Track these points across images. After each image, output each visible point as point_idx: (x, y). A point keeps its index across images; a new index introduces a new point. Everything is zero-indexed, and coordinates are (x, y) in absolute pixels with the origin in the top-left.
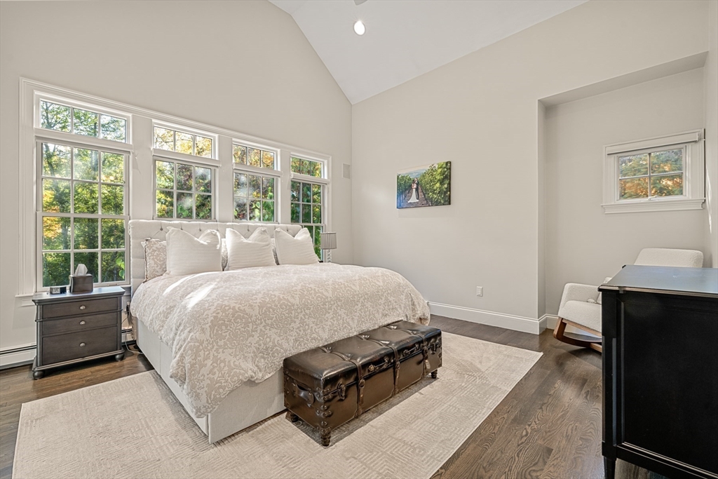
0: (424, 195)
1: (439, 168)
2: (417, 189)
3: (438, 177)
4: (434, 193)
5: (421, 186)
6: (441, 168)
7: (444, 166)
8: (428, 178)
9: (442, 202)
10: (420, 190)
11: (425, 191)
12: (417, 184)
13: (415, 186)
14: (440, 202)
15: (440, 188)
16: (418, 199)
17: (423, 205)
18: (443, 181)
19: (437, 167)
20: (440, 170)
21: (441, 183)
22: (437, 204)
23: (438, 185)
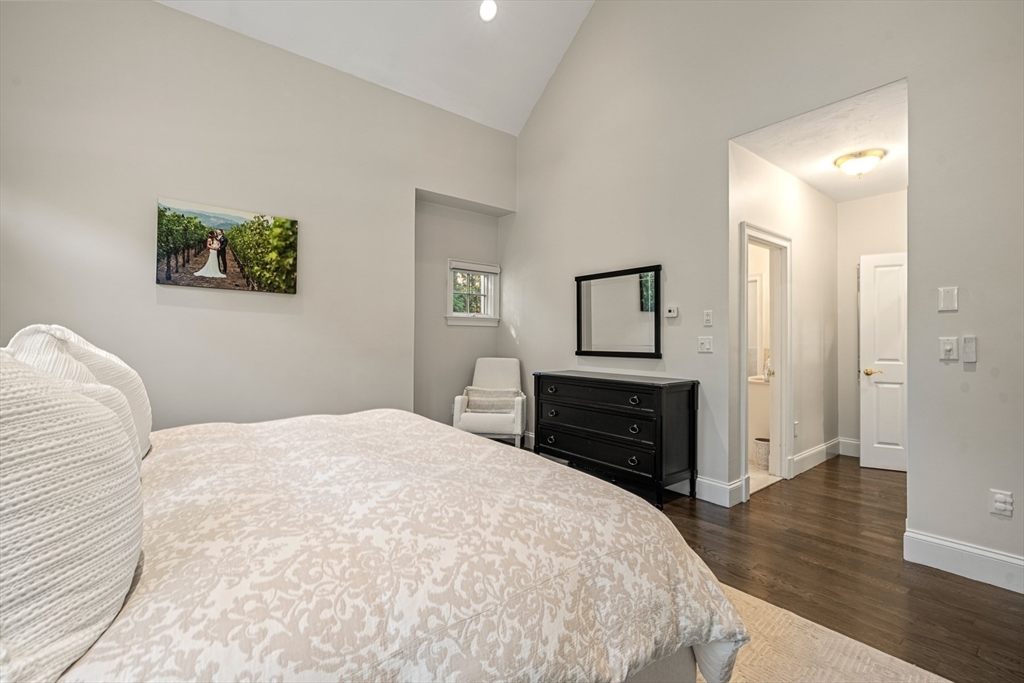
0: (242, 268)
1: (275, 226)
2: (221, 253)
3: (275, 242)
4: (264, 268)
5: (234, 249)
6: (280, 226)
7: (288, 225)
8: (248, 237)
9: (283, 287)
10: (229, 255)
11: (243, 262)
12: (224, 242)
13: (216, 245)
14: (279, 287)
15: (278, 262)
16: (224, 271)
17: (237, 287)
18: (285, 252)
19: (271, 222)
20: (278, 231)
21: (280, 254)
22: (272, 288)
23: (274, 255)
